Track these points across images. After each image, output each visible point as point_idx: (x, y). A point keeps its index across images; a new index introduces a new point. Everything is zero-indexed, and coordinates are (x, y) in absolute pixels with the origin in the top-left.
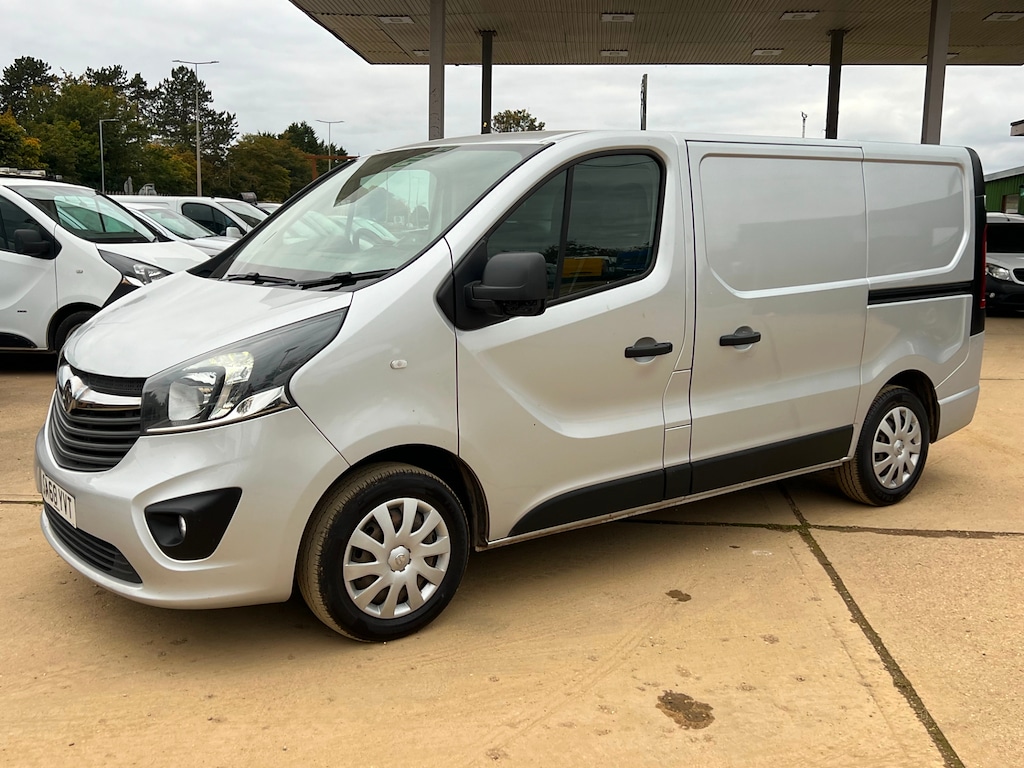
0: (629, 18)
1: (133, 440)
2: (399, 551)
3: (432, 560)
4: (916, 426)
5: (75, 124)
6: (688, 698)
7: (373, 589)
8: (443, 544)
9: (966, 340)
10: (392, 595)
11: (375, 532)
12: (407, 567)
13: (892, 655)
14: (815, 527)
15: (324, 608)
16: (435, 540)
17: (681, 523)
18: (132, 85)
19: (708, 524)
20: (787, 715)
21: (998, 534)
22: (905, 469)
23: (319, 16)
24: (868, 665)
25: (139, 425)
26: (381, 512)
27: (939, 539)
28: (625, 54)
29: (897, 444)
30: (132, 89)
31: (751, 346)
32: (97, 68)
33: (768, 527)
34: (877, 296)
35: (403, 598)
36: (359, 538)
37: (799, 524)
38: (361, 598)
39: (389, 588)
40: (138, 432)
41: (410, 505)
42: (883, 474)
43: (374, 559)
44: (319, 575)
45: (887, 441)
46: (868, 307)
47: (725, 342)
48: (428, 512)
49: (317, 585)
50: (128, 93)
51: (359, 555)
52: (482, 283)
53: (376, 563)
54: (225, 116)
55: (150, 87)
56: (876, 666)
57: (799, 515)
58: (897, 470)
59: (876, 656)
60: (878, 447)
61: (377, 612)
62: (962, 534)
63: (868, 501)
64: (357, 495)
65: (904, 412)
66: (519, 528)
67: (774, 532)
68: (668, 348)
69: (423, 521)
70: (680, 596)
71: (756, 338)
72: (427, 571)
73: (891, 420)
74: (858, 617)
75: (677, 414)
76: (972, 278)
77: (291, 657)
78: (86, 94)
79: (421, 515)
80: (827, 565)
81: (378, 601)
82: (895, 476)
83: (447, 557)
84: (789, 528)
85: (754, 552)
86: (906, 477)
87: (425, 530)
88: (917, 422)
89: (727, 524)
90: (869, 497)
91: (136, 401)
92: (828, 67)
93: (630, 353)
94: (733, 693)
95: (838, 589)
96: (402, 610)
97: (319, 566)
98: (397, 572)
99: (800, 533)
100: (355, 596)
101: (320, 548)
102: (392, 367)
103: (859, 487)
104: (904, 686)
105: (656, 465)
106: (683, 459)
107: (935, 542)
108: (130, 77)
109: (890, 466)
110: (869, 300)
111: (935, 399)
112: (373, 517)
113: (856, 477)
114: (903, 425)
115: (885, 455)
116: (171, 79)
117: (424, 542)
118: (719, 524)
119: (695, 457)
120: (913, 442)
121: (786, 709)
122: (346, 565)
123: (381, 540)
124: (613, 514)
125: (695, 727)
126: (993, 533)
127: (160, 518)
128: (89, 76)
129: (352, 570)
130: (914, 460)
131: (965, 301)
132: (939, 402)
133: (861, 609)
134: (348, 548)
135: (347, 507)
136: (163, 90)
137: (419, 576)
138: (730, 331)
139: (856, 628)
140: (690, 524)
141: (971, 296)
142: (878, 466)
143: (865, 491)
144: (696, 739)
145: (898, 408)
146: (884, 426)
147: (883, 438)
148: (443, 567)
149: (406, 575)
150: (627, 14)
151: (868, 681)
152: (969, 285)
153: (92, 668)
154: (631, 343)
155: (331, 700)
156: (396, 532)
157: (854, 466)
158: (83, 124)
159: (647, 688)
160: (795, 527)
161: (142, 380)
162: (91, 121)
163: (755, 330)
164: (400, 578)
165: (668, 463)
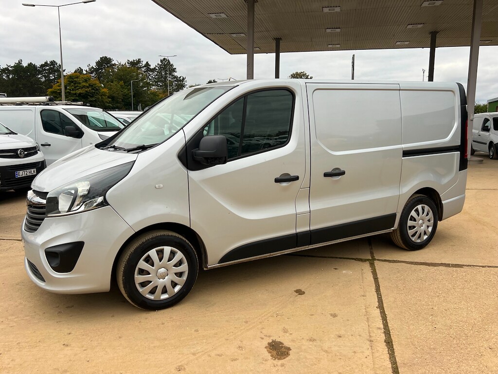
0: (338, 30)
1: (43, 220)
2: (163, 270)
3: (180, 275)
4: (431, 213)
5: (122, 83)
6: (282, 343)
7: (150, 287)
8: (185, 267)
9: (456, 172)
10: (159, 290)
11: (150, 261)
12: (166, 278)
13: (389, 325)
14: (378, 260)
16: (180, 265)
17: (316, 257)
18: (144, 66)
19: (328, 257)
20: (326, 354)
21: (465, 265)
22: (425, 233)
23: (206, 35)
24: (375, 331)
25: (45, 213)
26: (153, 253)
27: (435, 268)
28: (339, 46)
29: (421, 222)
30: (145, 68)
31: (340, 177)
32: (131, 60)
33: (355, 259)
34: (407, 153)
35: (164, 291)
36: (142, 264)
37: (371, 258)
38: (144, 291)
39: (157, 287)
40: (45, 216)
41: (167, 250)
42: (413, 236)
43: (149, 274)
44: (123, 280)
45: (415, 220)
46: (403, 158)
47: (326, 175)
48: (177, 253)
49: (122, 285)
50: (143, 69)
51: (142, 272)
52: (199, 150)
53: (150, 275)
54: (182, 78)
55: (152, 67)
56: (379, 331)
57: (372, 254)
58: (420, 234)
59: (382, 326)
60: (410, 223)
61: (152, 297)
62: (447, 265)
64: (140, 245)
65: (424, 207)
66: (222, 260)
67: (358, 262)
68: (297, 178)
69: (174, 256)
70: (300, 292)
71: (343, 173)
72: (177, 279)
73: (417, 211)
74: (381, 306)
75: (303, 208)
76: (460, 144)
77: (113, 316)
78: (126, 70)
79: (173, 254)
80: (376, 279)
81: (152, 292)
82: (419, 237)
83: (187, 273)
84: (365, 260)
85: (344, 272)
86: (426, 237)
87: (175, 260)
88: (431, 211)
89: (337, 258)
90: (406, 247)
91: (44, 201)
92: (430, 49)
93: (277, 181)
94: (304, 342)
95: (376, 291)
96: (165, 296)
97: (123, 277)
98: (161, 280)
99: (370, 263)
100: (140, 290)
101: (123, 269)
102: (155, 187)
103: (401, 241)
104: (389, 343)
105: (292, 231)
106: (307, 229)
107: (432, 269)
108: (144, 63)
109: (416, 232)
111: (440, 201)
112: (149, 255)
113: (399, 237)
114: (423, 213)
115: (414, 227)
116: (160, 63)
117: (174, 266)
118: (333, 258)
119: (312, 228)
120: (429, 221)
121: (326, 352)
122: (136, 276)
123: (153, 265)
124: (271, 254)
125: (279, 359)
126: (463, 265)
127: (51, 254)
128: (128, 63)
129: (139, 278)
130: (430, 229)
131: (456, 155)
132: (443, 202)
133: (384, 302)
134: (137, 269)
135: (136, 250)
136: (157, 68)
137: (172, 281)
138: (329, 170)
139: (378, 311)
140: (320, 257)
141: (459, 152)
142: (411, 232)
143: (404, 243)
144: (277, 365)
145: (421, 205)
146: (413, 213)
147: (413, 219)
148: (185, 278)
149: (166, 281)
150: (337, 28)
151: (372, 339)
152: (458, 147)
153: (28, 318)
154: (278, 176)
155: (120, 337)
156: (160, 262)
157: (398, 232)
158: (125, 83)
159: (265, 338)
160: (368, 260)
161: (47, 193)
162: (128, 81)
163: (342, 169)
164: (163, 282)
165: (299, 230)
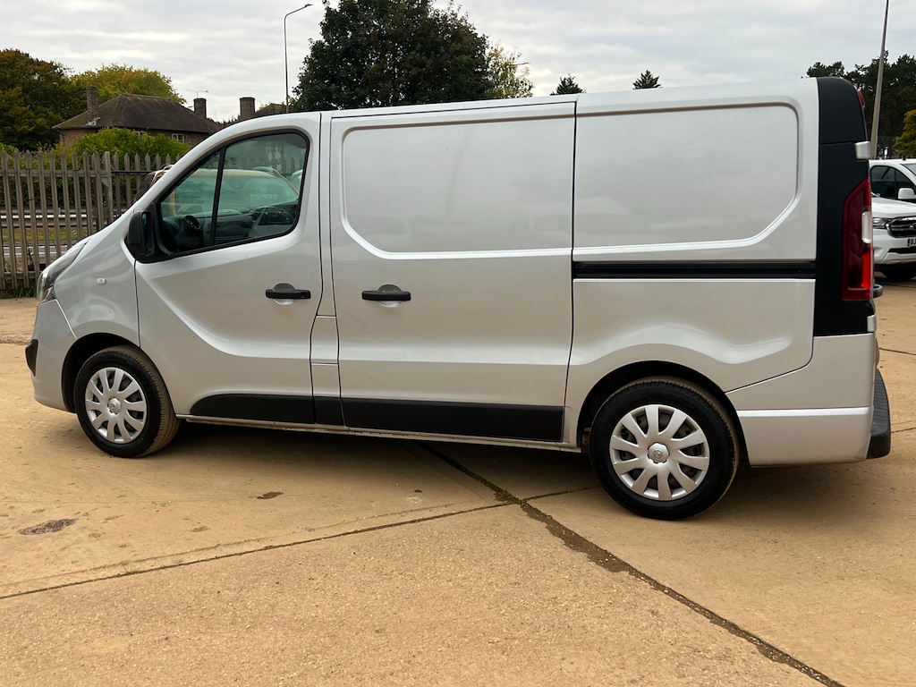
3: (136, 415)
9: (801, 336)
10: (111, 427)
11: (100, 385)
12: (119, 414)
14: (525, 505)
16: (135, 400)
22: (674, 484)
26: (102, 374)
31: (399, 303)
35: (117, 431)
36: (92, 386)
41: (118, 373)
42: (629, 475)
43: (99, 401)
45: (634, 439)
46: (574, 281)
47: (367, 296)
48: (131, 381)
53: (101, 404)
58: (655, 479)
60: (618, 442)
65: (670, 412)
68: (306, 295)
69: (127, 385)
71: (405, 297)
72: (132, 421)
73: (643, 418)
75: (325, 352)
76: (813, 258)
79: (126, 382)
81: (104, 427)
82: (654, 486)
86: (676, 494)
87: (129, 391)
88: (698, 428)
93: (270, 294)
96: (119, 440)
98: (113, 414)
99: (501, 504)
100: (92, 420)
102: (98, 282)
105: (304, 391)
106: (333, 393)
109: (641, 470)
114: (663, 427)
115: (632, 456)
117: (128, 399)
119: (346, 394)
120: (690, 452)
122: (87, 399)
123: (102, 391)
129: (90, 404)
137: (126, 422)
138: (374, 287)
141: (814, 280)
142: (620, 466)
144: (5, 535)
145: (656, 406)
146: (627, 421)
147: (630, 435)
148: (143, 421)
149: (118, 418)
151: (133, 563)
154: (271, 287)
156: (110, 388)
163: (404, 289)
164: (114, 418)
165: (317, 393)
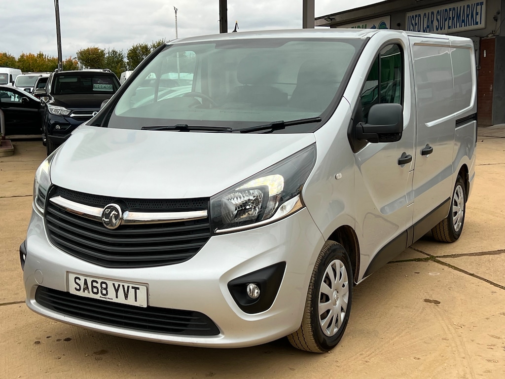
1: (205, 240)
2: (335, 293)
4: (463, 195)
7: (329, 318)
8: (346, 287)
10: (334, 321)
11: (329, 282)
12: (337, 303)
15: (311, 333)
25: (209, 229)
26: (329, 270)
35: (337, 322)
36: (324, 288)
37: (428, 257)
38: (324, 325)
39: (333, 317)
40: (208, 234)
41: (338, 262)
42: (455, 224)
43: (329, 300)
44: (311, 313)
46: (456, 129)
47: (423, 153)
48: (343, 268)
49: (309, 320)
52: (367, 122)
53: (330, 302)
57: (422, 252)
60: (455, 208)
61: (328, 332)
63: (449, 240)
65: (461, 189)
68: (411, 159)
70: (432, 302)
71: (431, 150)
73: (457, 193)
76: (476, 112)
80: (473, 275)
83: (348, 293)
85: (430, 274)
87: (343, 277)
88: (463, 193)
90: (450, 238)
91: (203, 213)
93: (400, 162)
96: (336, 330)
97: (311, 307)
98: (335, 307)
99: (434, 261)
100: (322, 323)
102: (336, 178)
105: (404, 228)
110: (456, 124)
112: (327, 272)
113: (447, 227)
114: (460, 195)
115: (456, 213)
119: (413, 222)
122: (319, 305)
123: (331, 287)
129: (322, 307)
130: (462, 214)
131: (475, 124)
132: (469, 181)
134: (320, 294)
137: (342, 308)
138: (424, 146)
141: (476, 121)
142: (454, 219)
143: (449, 235)
145: (458, 186)
146: (455, 196)
147: (455, 203)
148: (347, 301)
149: (338, 308)
152: (475, 115)
156: (335, 280)
160: (428, 259)
161: (208, 199)
